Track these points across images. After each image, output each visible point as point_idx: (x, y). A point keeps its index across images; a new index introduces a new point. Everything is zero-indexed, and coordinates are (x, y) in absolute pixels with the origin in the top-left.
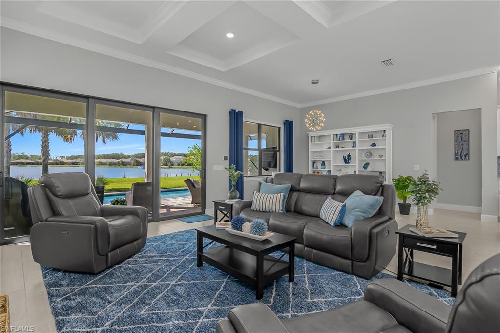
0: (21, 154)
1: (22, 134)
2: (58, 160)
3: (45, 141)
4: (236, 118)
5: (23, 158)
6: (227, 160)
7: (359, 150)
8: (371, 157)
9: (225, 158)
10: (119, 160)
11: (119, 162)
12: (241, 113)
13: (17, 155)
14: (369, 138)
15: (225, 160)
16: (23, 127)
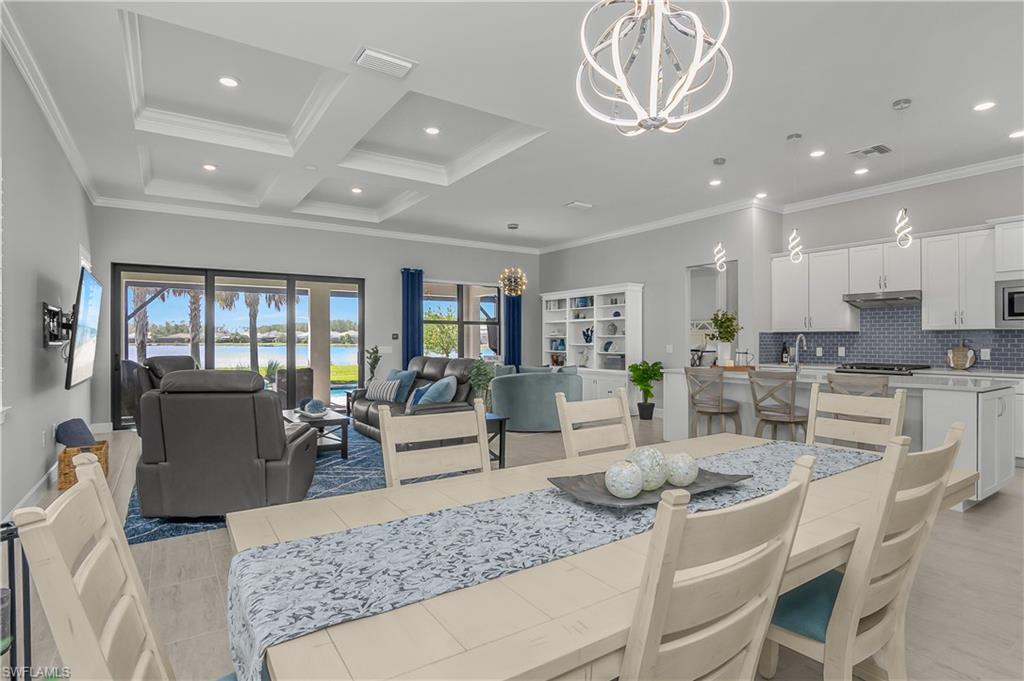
0: (179, 324)
1: (163, 299)
2: (237, 334)
3: (195, 309)
4: (412, 282)
5: (182, 331)
6: (397, 338)
7: (598, 321)
8: (615, 334)
9: (395, 337)
10: (344, 334)
11: (342, 337)
12: (420, 273)
13: (173, 325)
14: (612, 303)
15: (393, 338)
16: (162, 291)
